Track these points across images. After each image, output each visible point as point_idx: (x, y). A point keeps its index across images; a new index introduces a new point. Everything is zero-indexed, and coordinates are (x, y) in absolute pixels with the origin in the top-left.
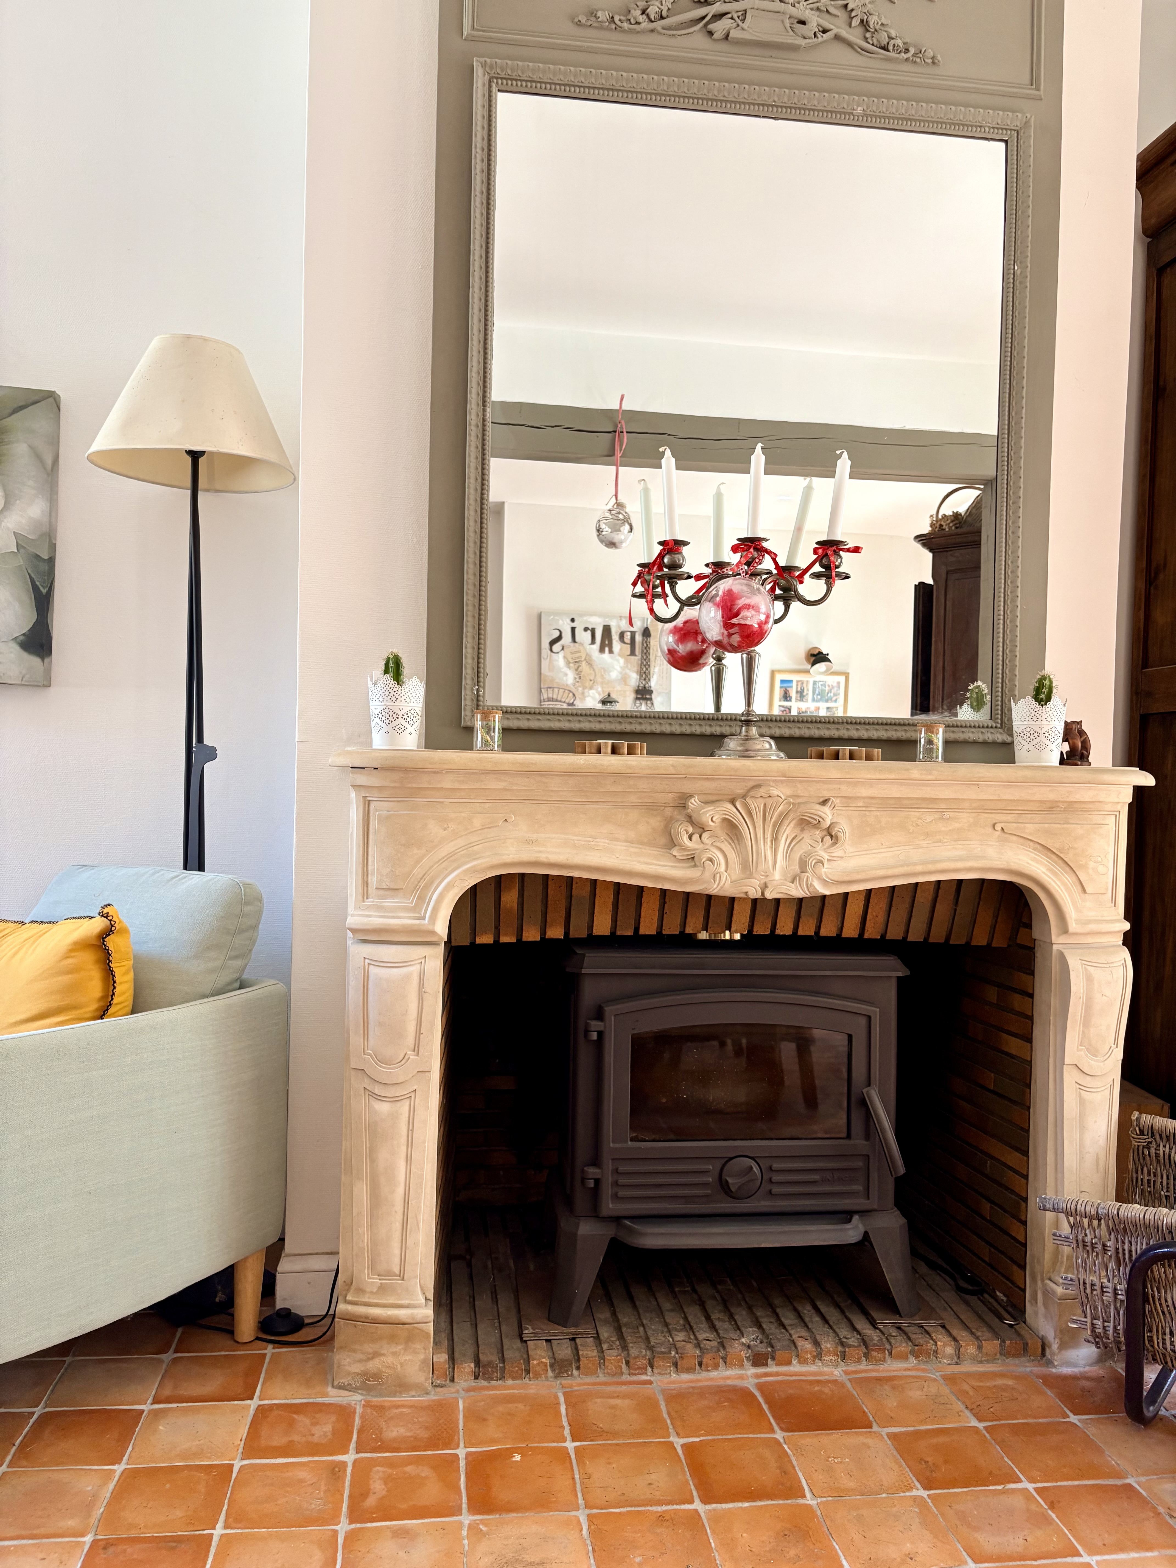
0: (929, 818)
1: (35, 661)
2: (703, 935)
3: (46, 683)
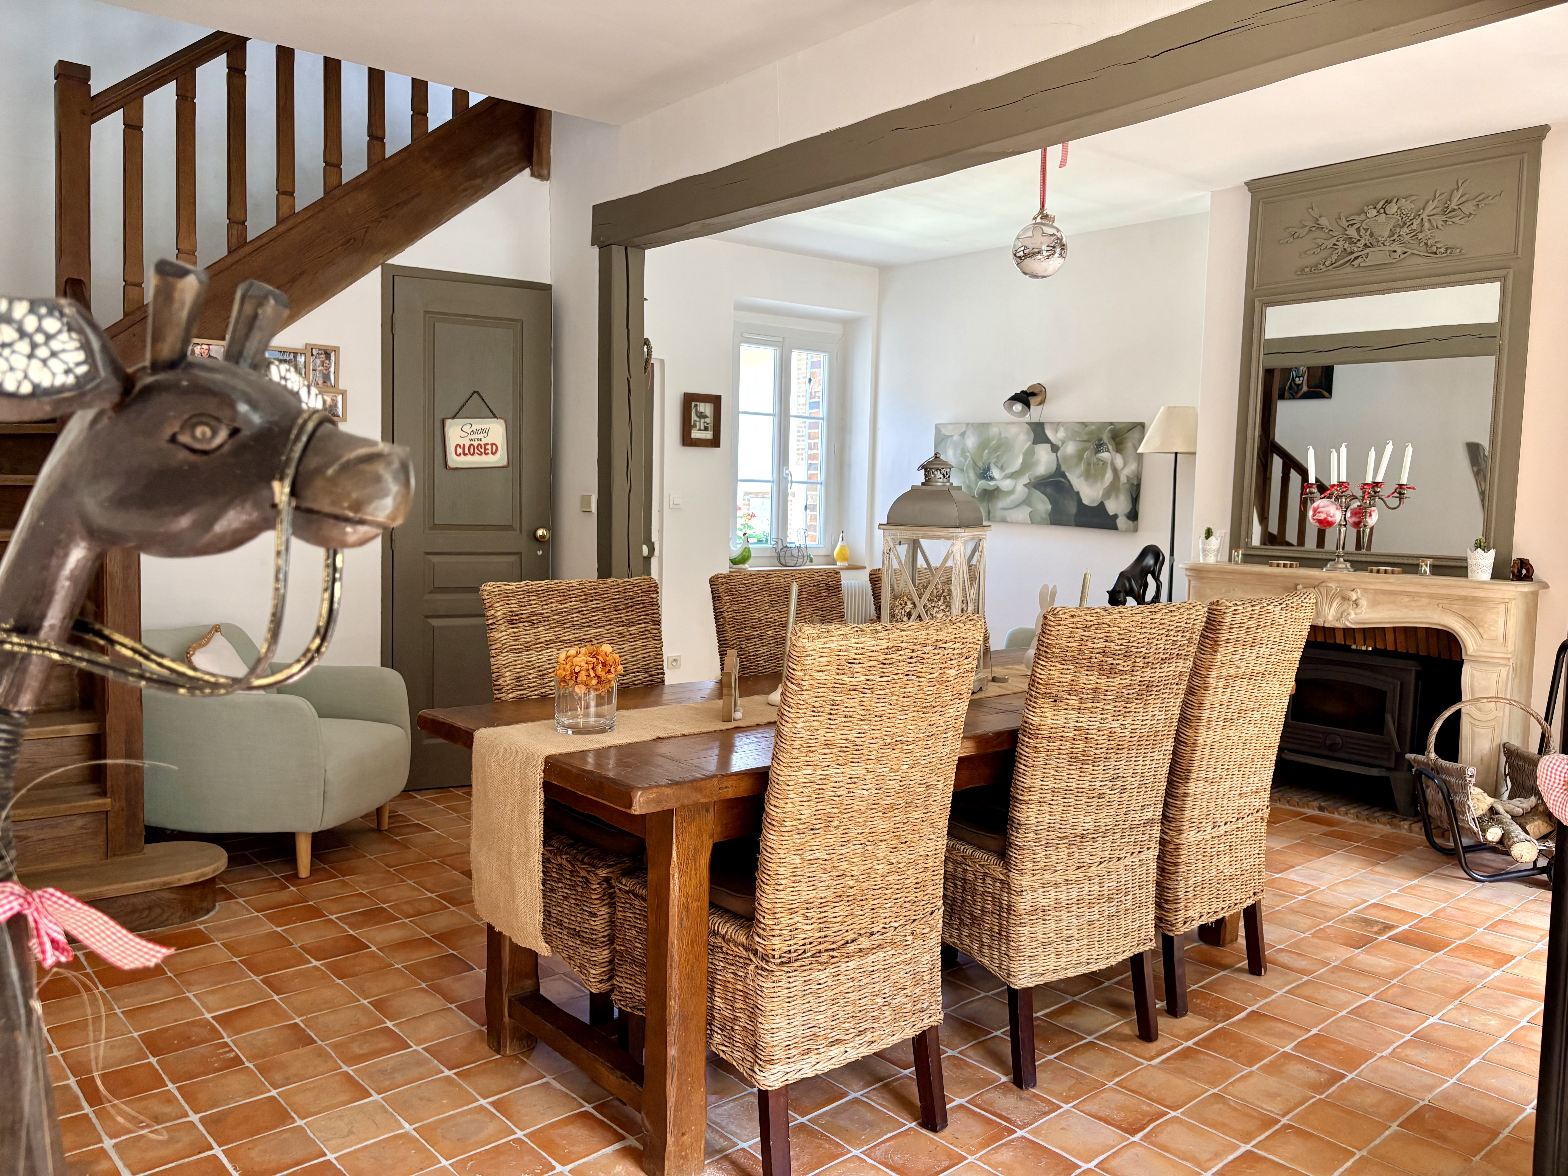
0: (1407, 600)
1: (1131, 523)
2: (1354, 647)
3: (1136, 530)
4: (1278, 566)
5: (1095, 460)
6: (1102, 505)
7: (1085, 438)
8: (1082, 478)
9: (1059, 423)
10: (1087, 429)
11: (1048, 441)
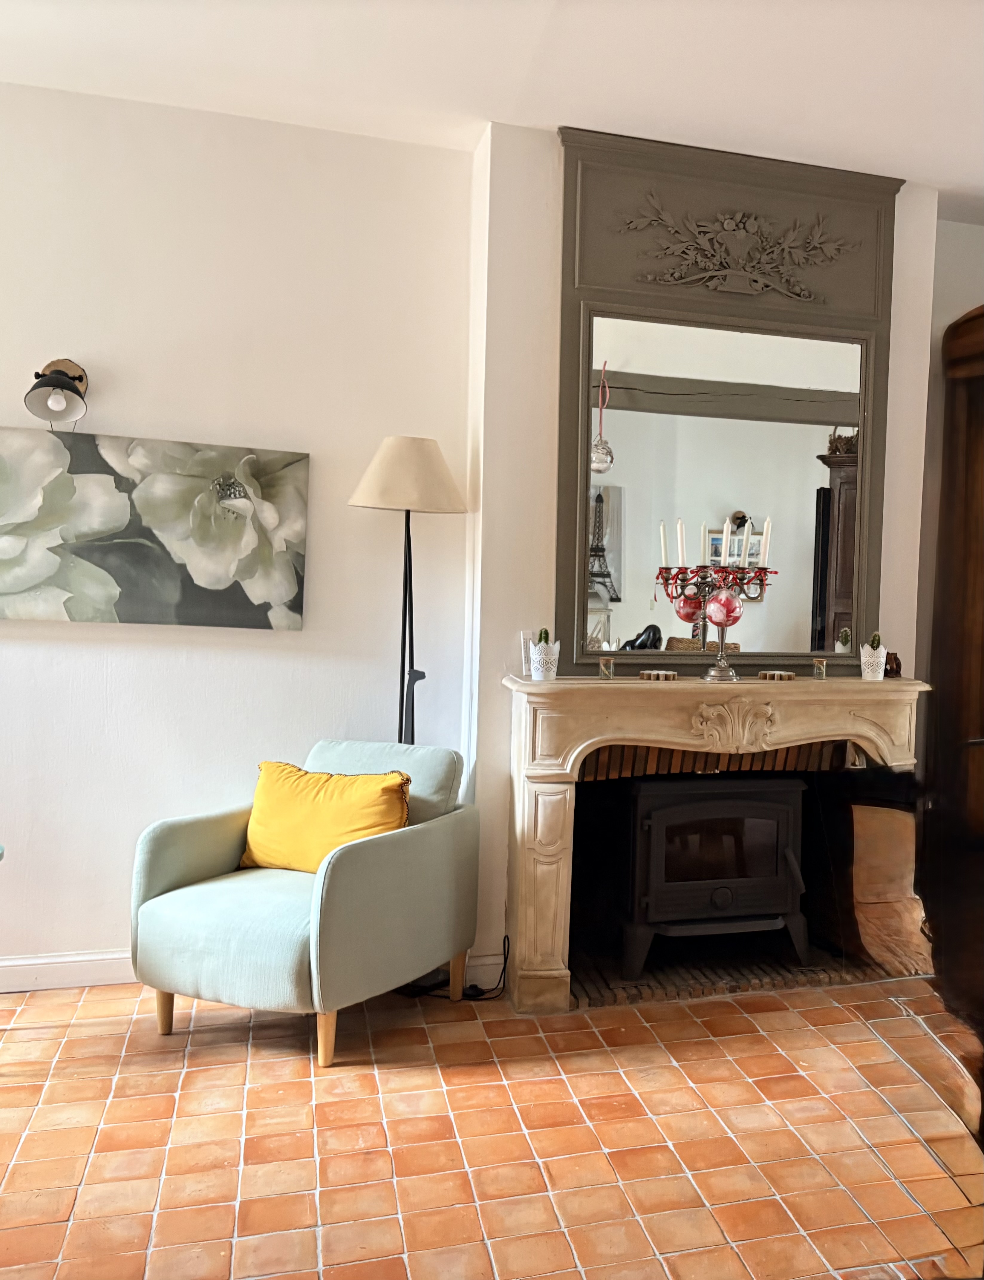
1: (294, 615)
2: (701, 772)
3: (302, 628)
4: (658, 677)
5: (219, 511)
6: (236, 589)
7: (197, 470)
8: (191, 540)
9: (133, 440)
10: (198, 456)
11: (107, 469)
